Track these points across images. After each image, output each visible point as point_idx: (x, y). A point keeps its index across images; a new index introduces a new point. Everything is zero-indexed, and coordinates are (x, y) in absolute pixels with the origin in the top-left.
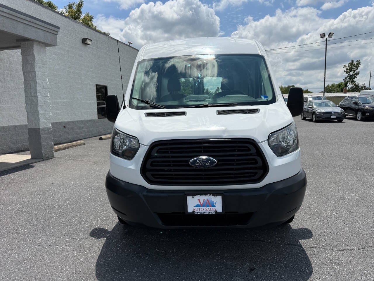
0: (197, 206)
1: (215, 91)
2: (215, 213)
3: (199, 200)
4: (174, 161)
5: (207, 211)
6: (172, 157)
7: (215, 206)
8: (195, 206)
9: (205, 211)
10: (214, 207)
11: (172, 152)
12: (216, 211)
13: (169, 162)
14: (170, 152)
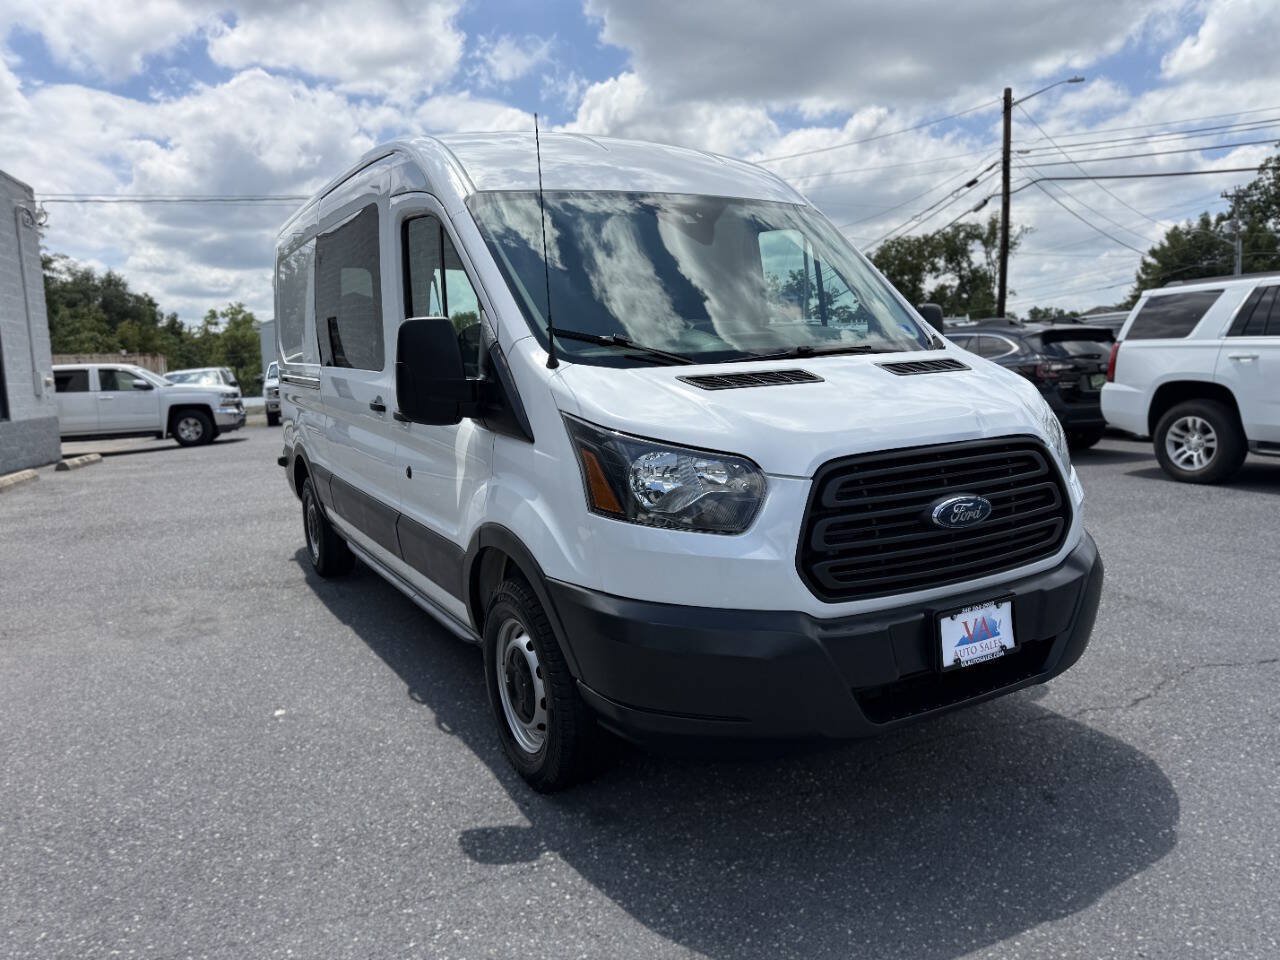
0: (963, 642)
1: (200, 325)
2: (1003, 653)
3: (965, 623)
4: (882, 520)
5: (985, 653)
6: (876, 506)
7: (998, 634)
8: (959, 645)
9: (979, 653)
10: (997, 638)
11: (872, 492)
12: (1003, 648)
13: (868, 522)
14: (865, 493)
